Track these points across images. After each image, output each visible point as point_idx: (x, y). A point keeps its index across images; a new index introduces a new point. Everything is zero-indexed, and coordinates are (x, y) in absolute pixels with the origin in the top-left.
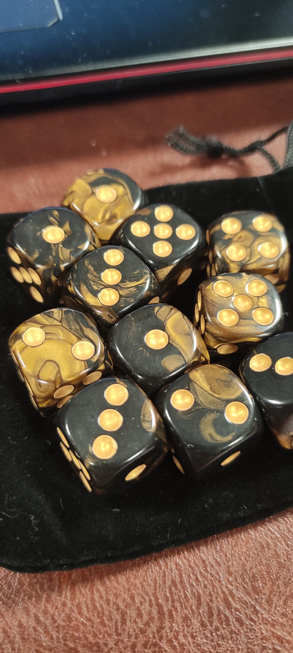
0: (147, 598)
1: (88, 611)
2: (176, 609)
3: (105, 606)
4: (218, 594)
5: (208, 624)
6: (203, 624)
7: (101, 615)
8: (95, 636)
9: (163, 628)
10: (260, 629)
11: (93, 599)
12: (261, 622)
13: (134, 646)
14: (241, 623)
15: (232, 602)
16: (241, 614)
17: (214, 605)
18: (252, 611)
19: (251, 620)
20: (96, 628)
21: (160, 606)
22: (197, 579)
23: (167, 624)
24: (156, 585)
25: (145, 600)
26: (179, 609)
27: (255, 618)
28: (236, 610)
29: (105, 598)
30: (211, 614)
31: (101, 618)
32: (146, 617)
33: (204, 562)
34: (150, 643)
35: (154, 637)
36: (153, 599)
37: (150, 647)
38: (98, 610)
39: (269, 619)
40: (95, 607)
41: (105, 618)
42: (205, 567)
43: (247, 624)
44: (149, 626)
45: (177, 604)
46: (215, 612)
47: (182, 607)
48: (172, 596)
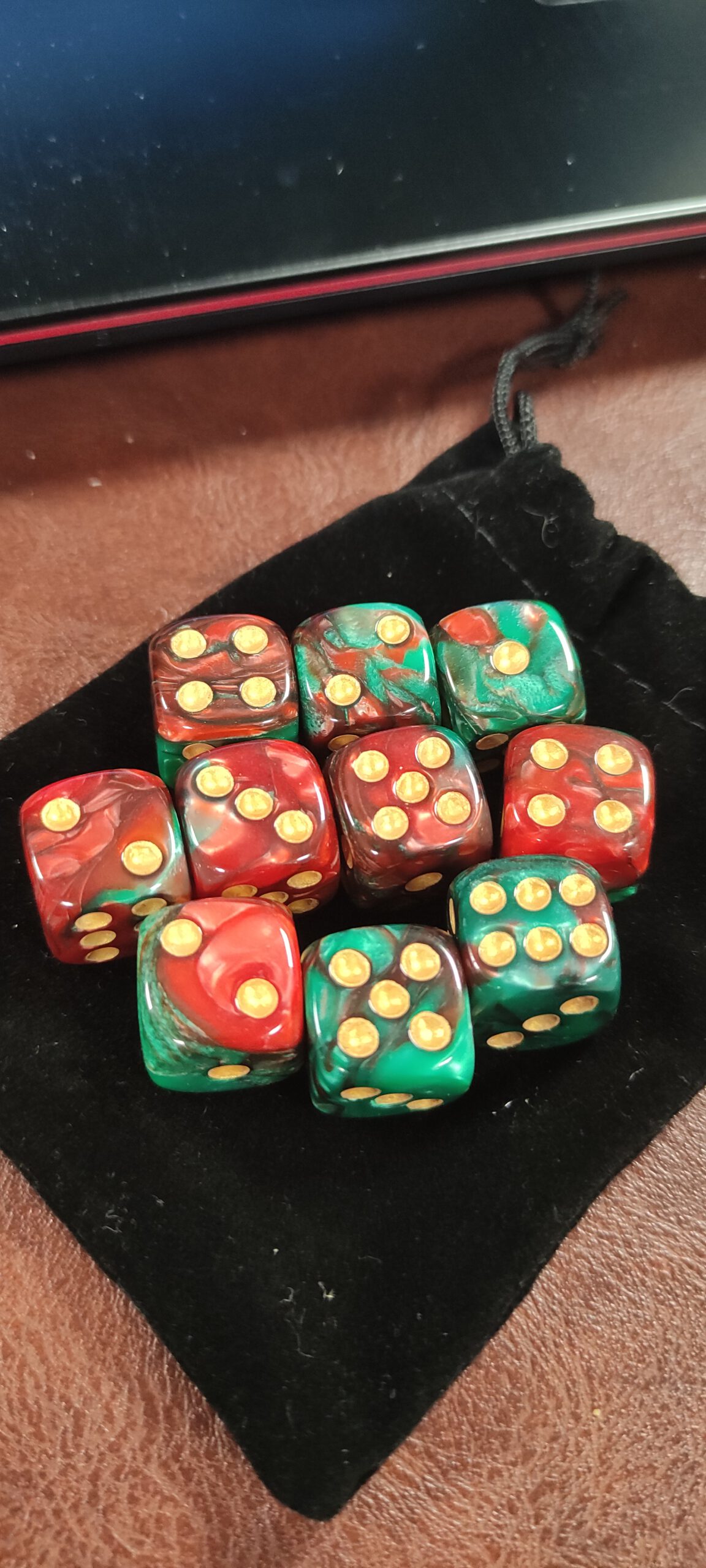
0: (125, 1386)
1: (12, 1414)
2: (178, 1406)
7: (35, 1420)
8: (23, 1459)
9: (151, 1441)
11: (21, 1390)
20: (26, 1445)
21: (148, 1401)
23: (161, 1434)
25: (121, 1388)
26: (185, 1405)
29: (45, 1388)
31: (36, 1425)
32: (121, 1423)
36: (136, 1387)
38: (31, 1412)
40: (24, 1404)
41: (42, 1426)
44: (126, 1438)
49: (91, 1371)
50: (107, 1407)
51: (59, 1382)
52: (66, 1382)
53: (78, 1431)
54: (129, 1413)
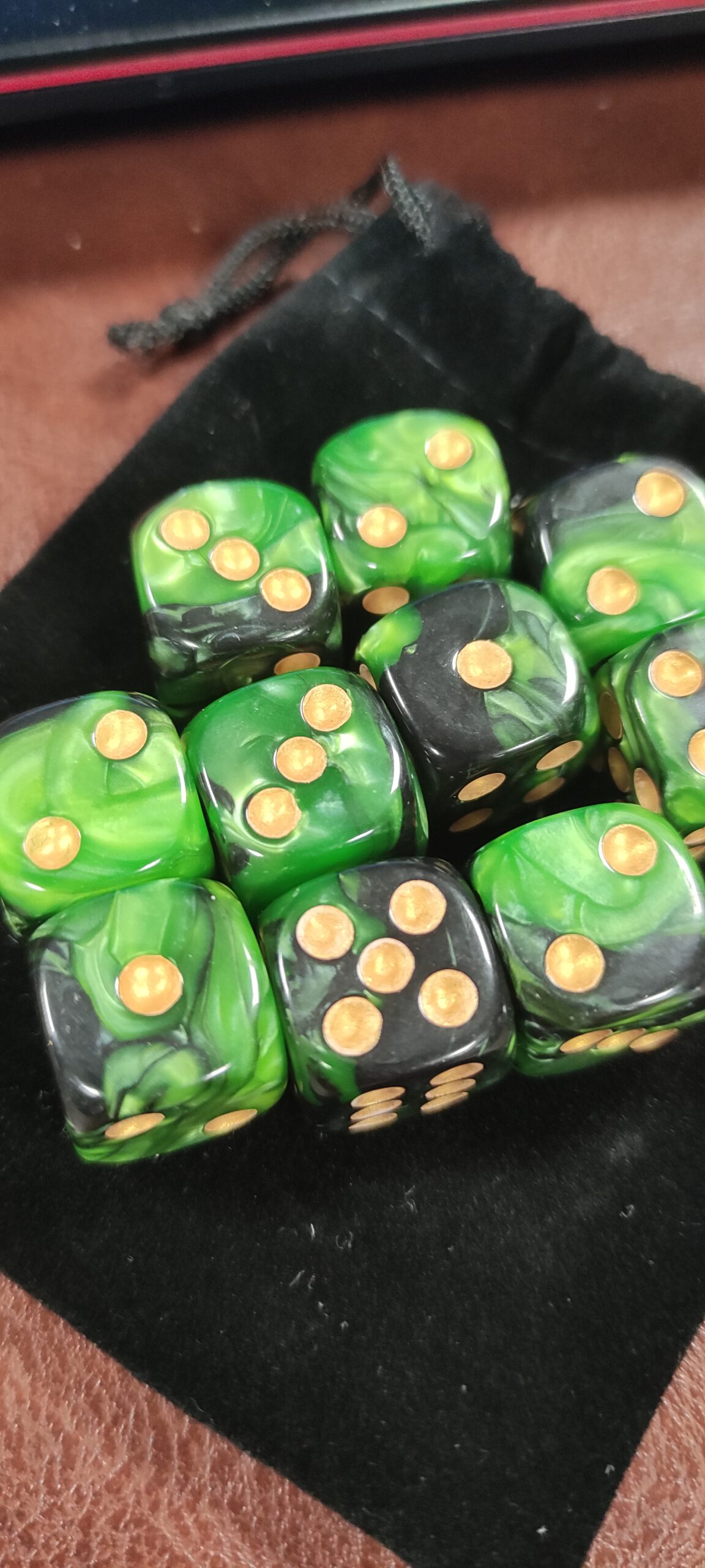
9: (161, 1483)
23: (174, 1474)
29: (29, 1403)
32: (123, 1455)
34: (128, 1517)
35: (138, 1503)
37: (126, 1526)
41: (23, 1452)
50: (107, 1434)
51: (47, 1397)
52: (56, 1398)
54: (134, 1444)
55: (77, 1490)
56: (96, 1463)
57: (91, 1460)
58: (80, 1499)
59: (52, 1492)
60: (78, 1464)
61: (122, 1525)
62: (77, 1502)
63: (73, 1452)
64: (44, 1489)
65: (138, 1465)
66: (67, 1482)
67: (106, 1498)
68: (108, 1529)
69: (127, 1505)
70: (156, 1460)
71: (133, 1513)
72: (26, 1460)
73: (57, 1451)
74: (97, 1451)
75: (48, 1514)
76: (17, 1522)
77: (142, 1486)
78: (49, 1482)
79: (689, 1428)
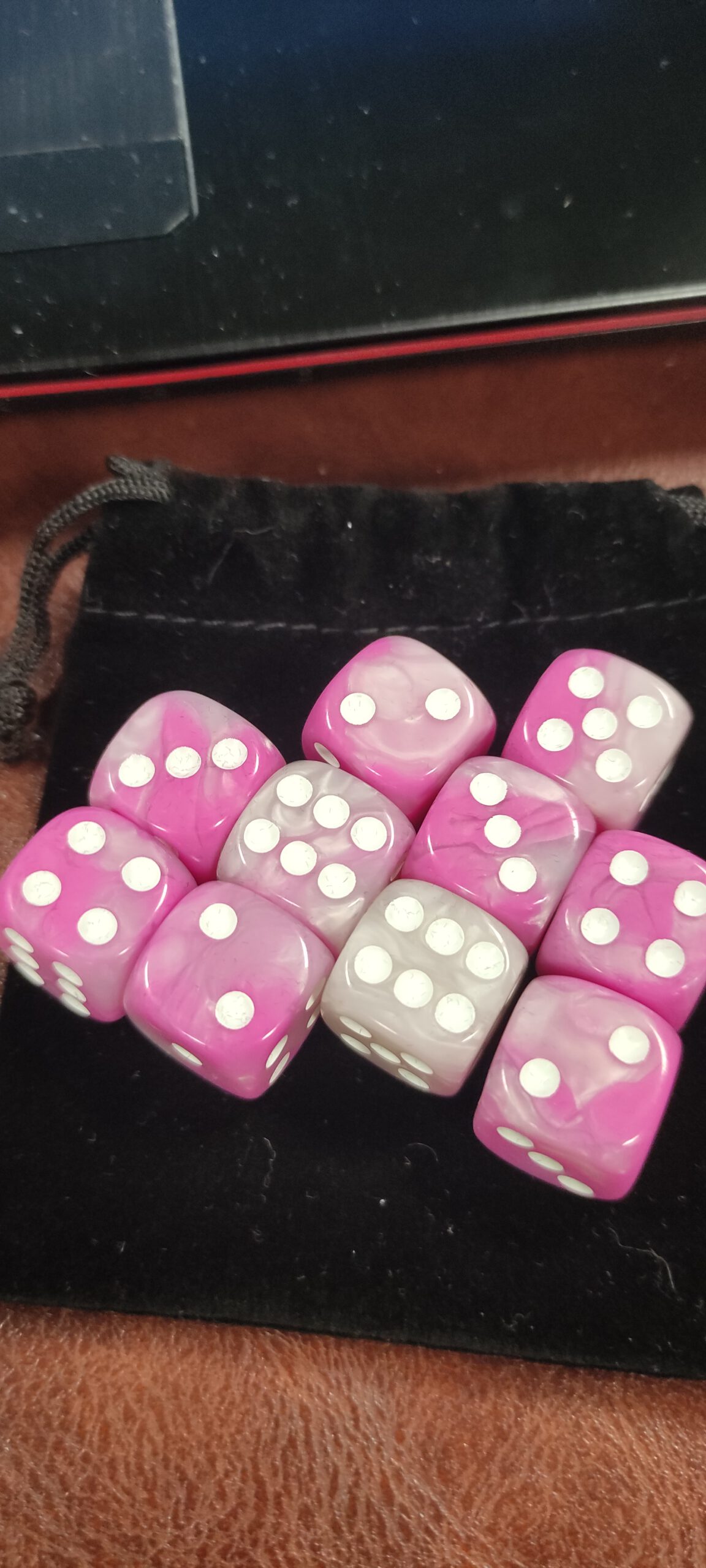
0: (239, 1466)
1: (128, 1477)
2: (289, 1493)
3: (160, 1470)
4: (371, 1474)
5: (344, 1529)
6: (336, 1527)
7: (149, 1487)
8: (135, 1524)
9: (260, 1525)
10: (442, 1551)
11: (139, 1455)
12: (444, 1538)
13: (203, 1553)
14: (408, 1535)
15: (396, 1492)
16: (409, 1518)
17: (361, 1495)
18: (430, 1516)
19: (428, 1531)
20: (138, 1510)
21: (260, 1483)
22: (337, 1441)
23: (270, 1519)
24: (258, 1442)
25: (234, 1467)
26: (295, 1492)
27: (436, 1529)
28: (403, 1509)
29: (161, 1457)
30: (352, 1512)
31: (150, 1491)
32: (232, 1502)
33: (354, 1409)
34: (234, 1550)
35: (242, 1539)
36: (249, 1467)
37: (232, 1558)
38: (146, 1478)
39: (461, 1535)
40: (141, 1470)
41: (156, 1493)
42: (356, 1420)
43: (417, 1540)
44: (236, 1518)
45: (294, 1484)
46: (361, 1509)
47: (300, 1490)
48: (285, 1467)
49: (208, 1446)
50: (220, 1484)
51: (175, 1453)
52: (182, 1454)
53: (190, 1503)
54: (240, 1493)
55: (197, 1527)
56: (212, 1507)
57: (207, 1503)
58: (198, 1533)
59: (178, 1527)
60: (198, 1505)
61: (229, 1556)
62: (196, 1536)
63: (194, 1497)
64: (171, 1524)
65: (244, 1511)
66: (188, 1519)
67: (219, 1533)
68: (218, 1558)
69: (233, 1541)
70: (257, 1508)
71: (238, 1547)
72: (158, 1501)
73: (182, 1495)
74: (212, 1496)
75: (173, 1543)
76: (150, 1547)
77: (246, 1527)
78: (175, 1517)
79: (670, 1514)
